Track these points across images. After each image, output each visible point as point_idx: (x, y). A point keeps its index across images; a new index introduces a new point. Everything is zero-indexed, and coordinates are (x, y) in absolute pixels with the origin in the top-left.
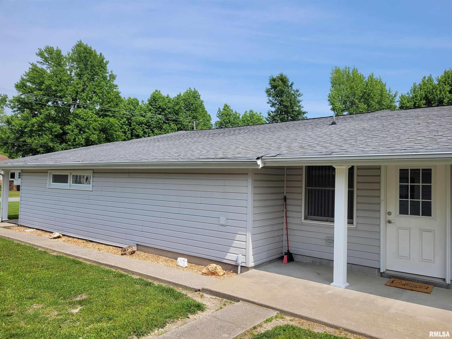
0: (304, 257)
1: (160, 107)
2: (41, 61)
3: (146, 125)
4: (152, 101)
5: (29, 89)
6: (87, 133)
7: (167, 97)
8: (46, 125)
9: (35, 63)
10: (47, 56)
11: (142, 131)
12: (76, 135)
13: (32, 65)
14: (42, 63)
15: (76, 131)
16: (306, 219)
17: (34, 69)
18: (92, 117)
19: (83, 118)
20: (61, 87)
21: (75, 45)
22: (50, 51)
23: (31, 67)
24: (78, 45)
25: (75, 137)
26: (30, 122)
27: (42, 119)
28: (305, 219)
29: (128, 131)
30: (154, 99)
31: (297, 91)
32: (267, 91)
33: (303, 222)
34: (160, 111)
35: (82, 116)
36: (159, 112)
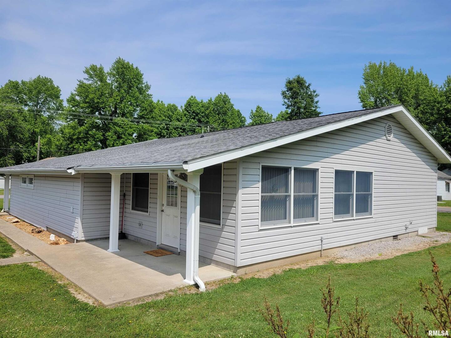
1: (194, 112)
2: (87, 77)
3: (181, 129)
4: (187, 107)
5: (77, 102)
6: (124, 138)
7: (202, 102)
8: (90, 132)
9: (82, 79)
10: (92, 73)
11: (178, 134)
12: (115, 141)
13: (79, 81)
14: (88, 79)
15: (115, 137)
17: (82, 86)
18: (128, 124)
19: (121, 125)
20: (103, 100)
21: (115, 61)
22: (94, 68)
23: (78, 83)
24: (117, 62)
25: (113, 142)
26: (77, 131)
27: (86, 127)
29: (167, 134)
30: (189, 105)
31: (314, 92)
32: (283, 93)
34: (195, 116)
35: (119, 124)
36: (193, 117)
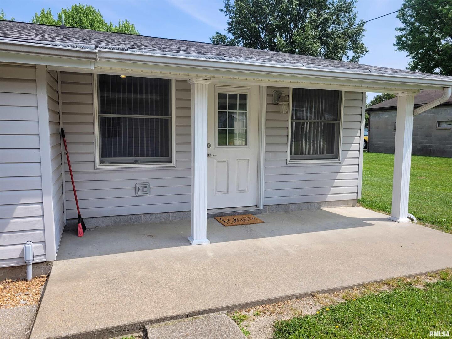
0: (101, 219)
16: (101, 162)
28: (100, 164)
33: (97, 167)
